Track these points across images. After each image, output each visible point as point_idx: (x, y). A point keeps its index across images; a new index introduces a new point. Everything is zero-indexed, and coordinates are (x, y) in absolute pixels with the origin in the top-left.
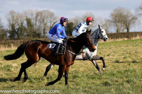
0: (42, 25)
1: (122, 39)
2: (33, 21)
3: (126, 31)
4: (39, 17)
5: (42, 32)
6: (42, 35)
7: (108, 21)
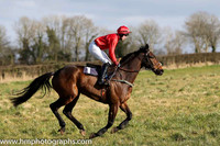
0: (73, 40)
1: (203, 64)
2: (58, 34)
3: (210, 50)
4: (68, 28)
5: (73, 52)
6: (73, 56)
7: (182, 33)
